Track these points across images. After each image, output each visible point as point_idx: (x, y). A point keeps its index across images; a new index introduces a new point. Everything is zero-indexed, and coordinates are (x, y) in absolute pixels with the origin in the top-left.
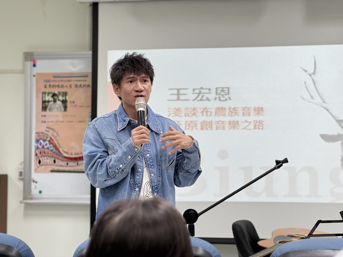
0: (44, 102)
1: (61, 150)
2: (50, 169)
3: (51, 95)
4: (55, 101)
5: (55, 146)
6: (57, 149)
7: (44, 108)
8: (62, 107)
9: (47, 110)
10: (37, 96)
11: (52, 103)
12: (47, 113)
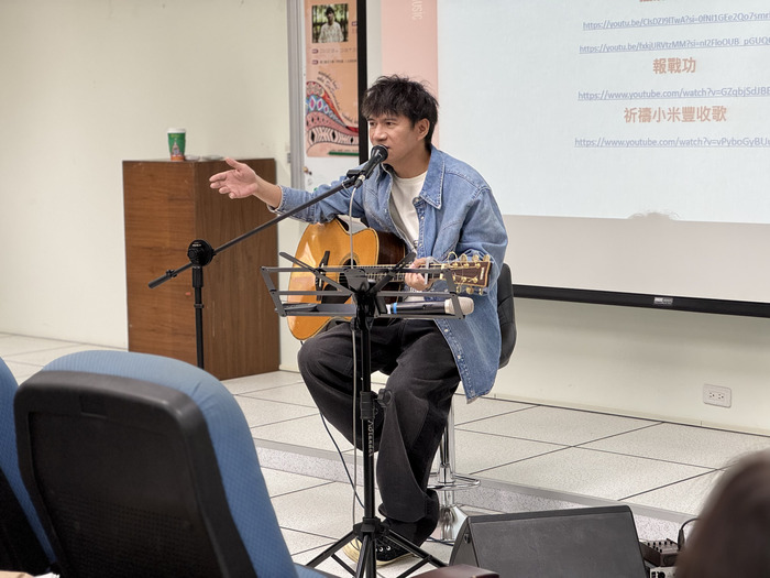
0: (315, 25)
1: (340, 115)
2: (328, 150)
3: (325, 11)
4: (330, 23)
5: (332, 108)
6: (335, 112)
7: (316, 37)
8: (341, 34)
9: (320, 41)
10: (306, 15)
11: (326, 26)
12: (319, 45)
